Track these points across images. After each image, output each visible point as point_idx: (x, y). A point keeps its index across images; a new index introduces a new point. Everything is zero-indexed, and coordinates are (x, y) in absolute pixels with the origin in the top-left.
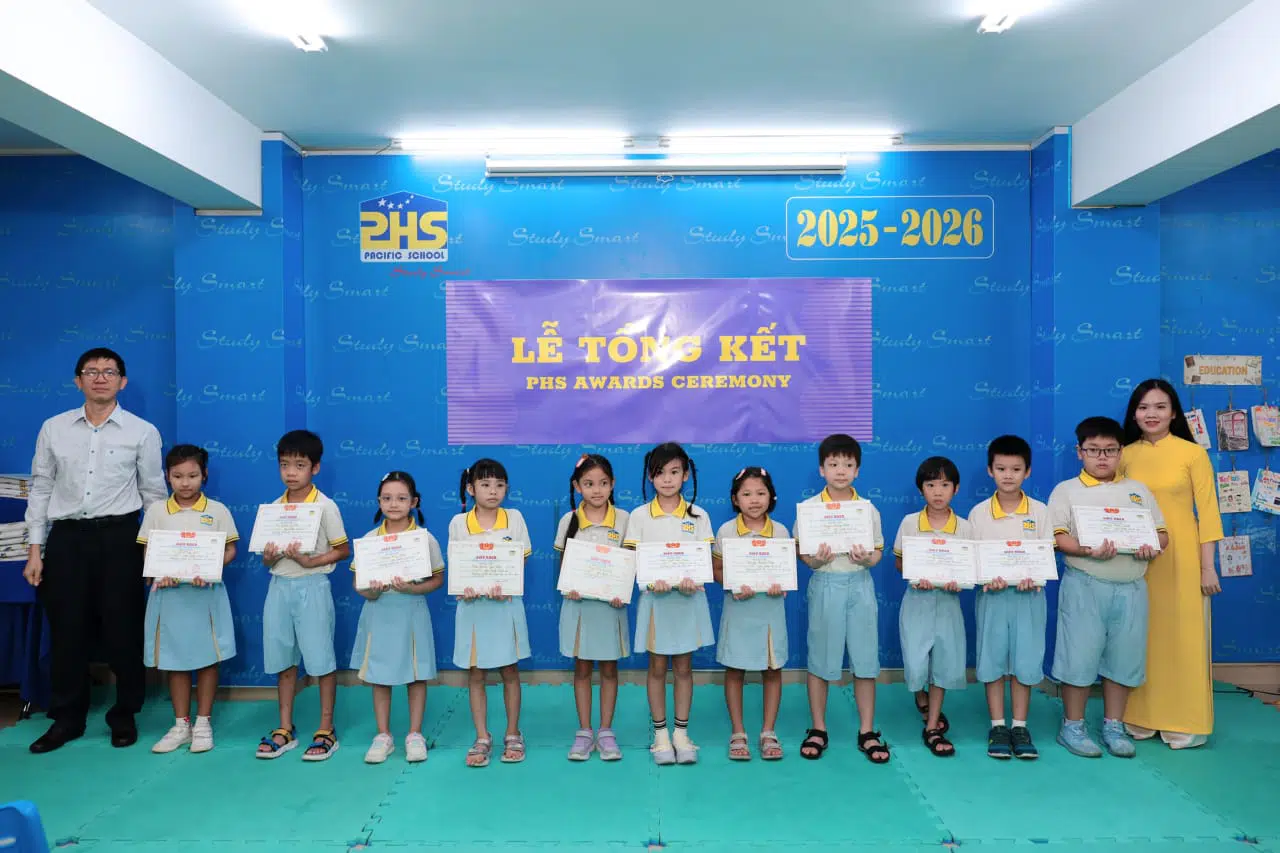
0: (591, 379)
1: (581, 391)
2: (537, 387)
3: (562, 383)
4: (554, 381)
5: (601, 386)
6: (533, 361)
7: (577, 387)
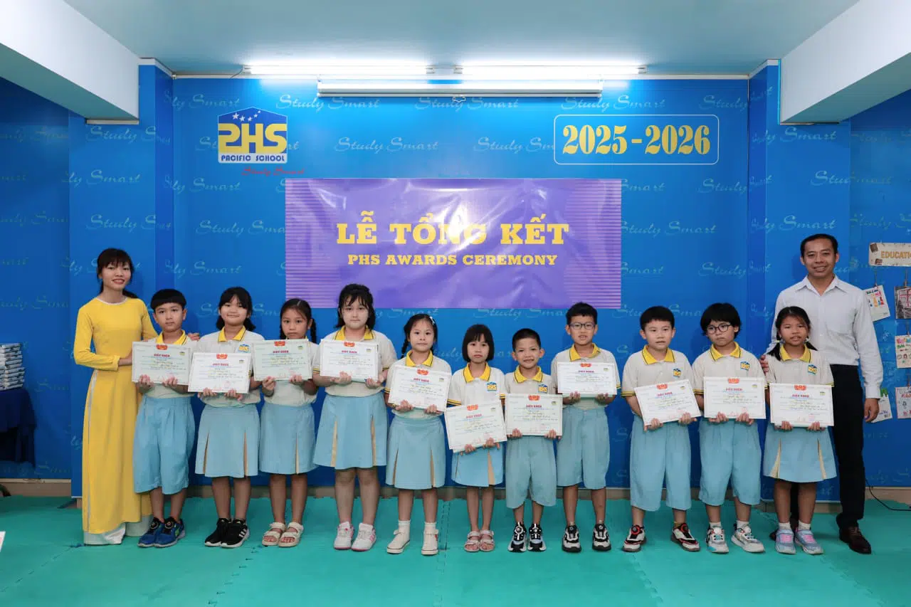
0: (399, 257)
1: (391, 266)
2: (356, 263)
3: (376, 260)
4: (370, 258)
5: (407, 263)
6: (353, 242)
7: (388, 263)
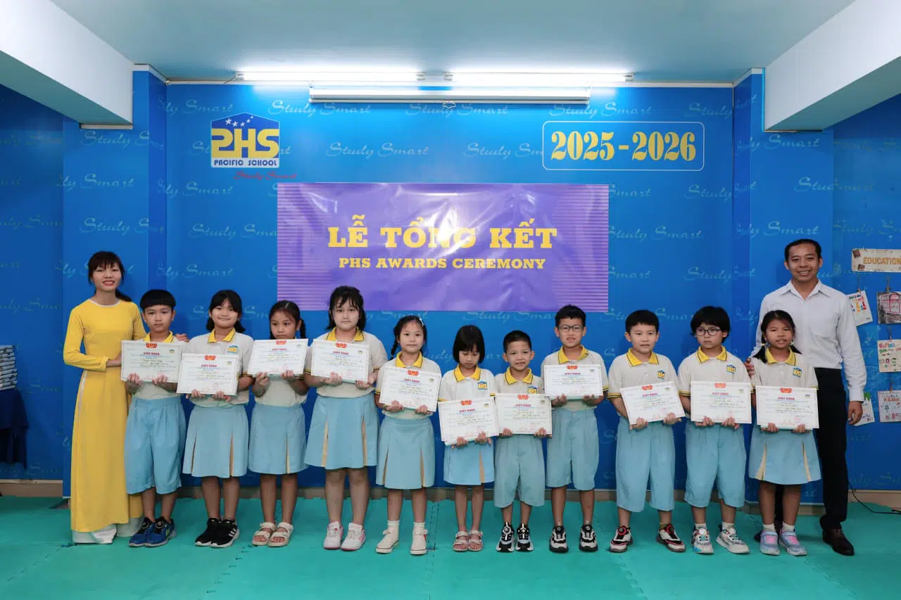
0: (390, 260)
1: (382, 269)
2: (347, 266)
3: (366, 263)
4: (361, 261)
5: (398, 266)
6: (345, 246)
7: (378, 266)
